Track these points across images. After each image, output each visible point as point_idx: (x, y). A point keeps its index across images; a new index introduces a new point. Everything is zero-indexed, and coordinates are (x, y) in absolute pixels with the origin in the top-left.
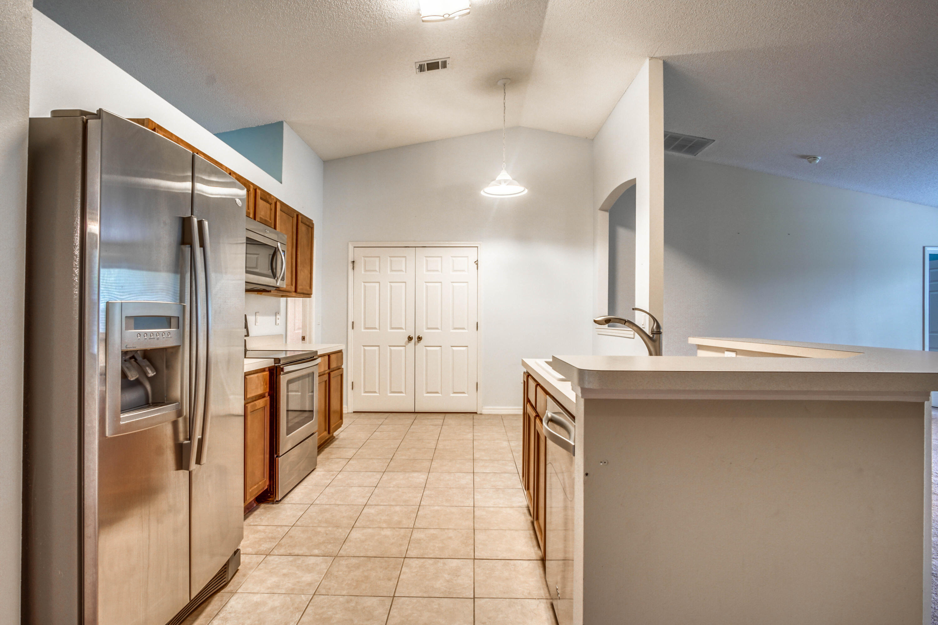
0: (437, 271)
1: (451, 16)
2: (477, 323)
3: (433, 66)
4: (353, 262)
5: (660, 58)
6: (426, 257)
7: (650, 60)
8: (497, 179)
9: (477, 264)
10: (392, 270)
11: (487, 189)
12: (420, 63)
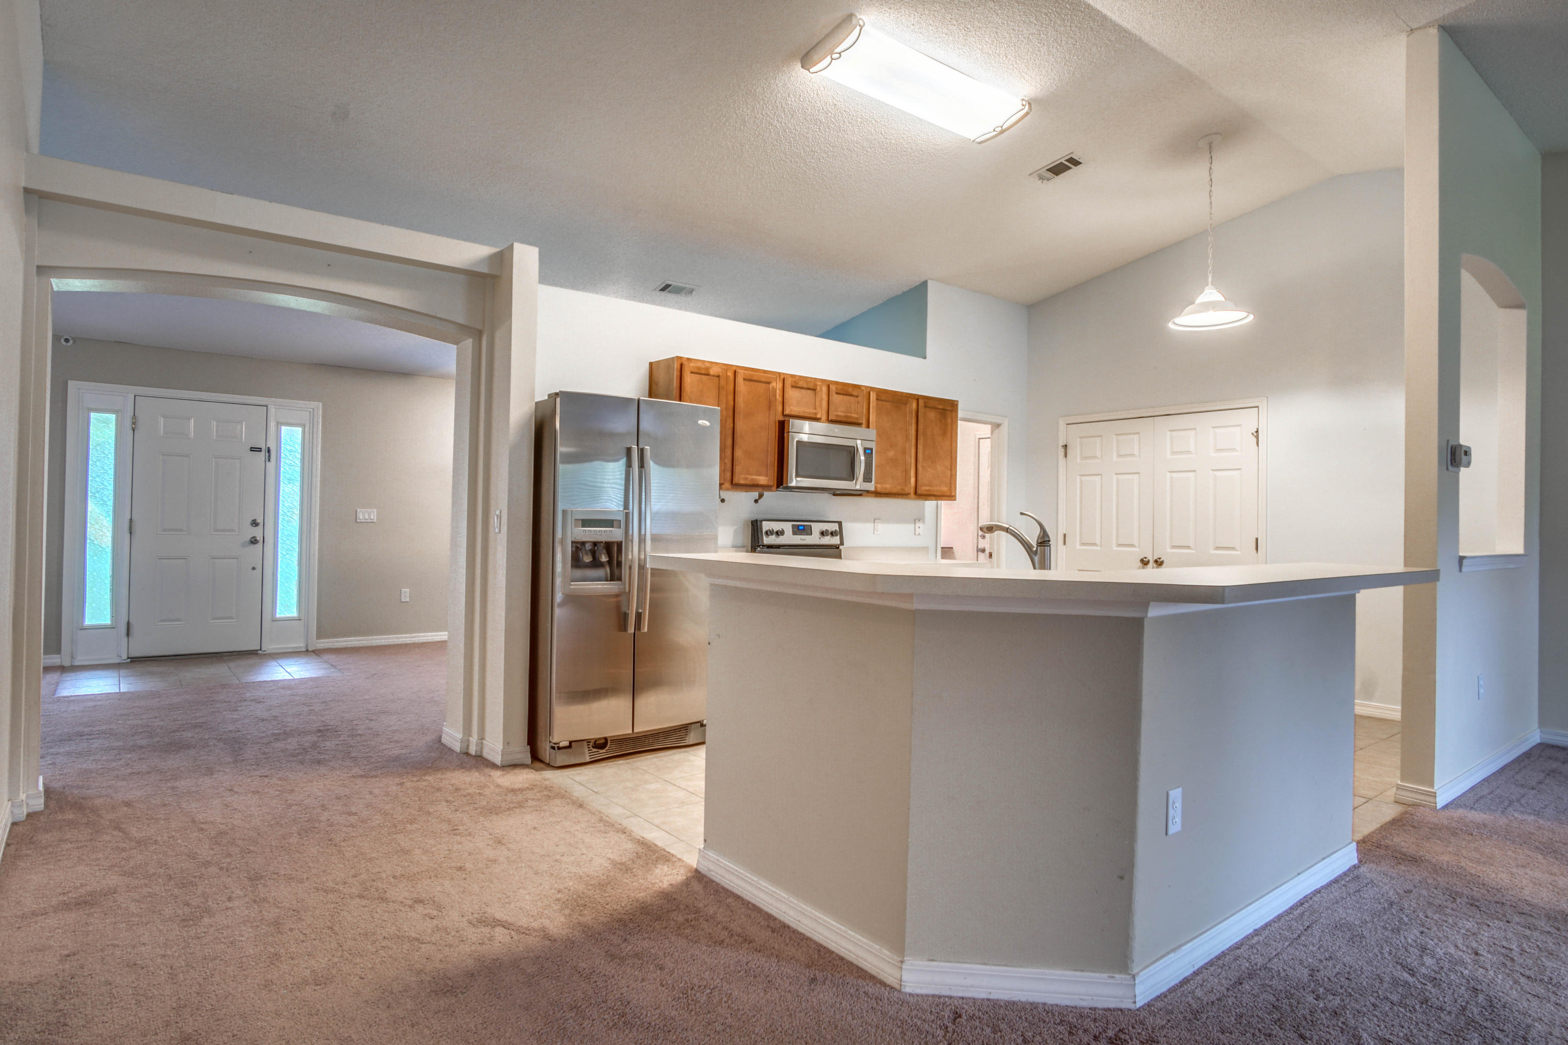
0: (1189, 452)
1: (1004, 127)
2: (1257, 539)
3: (1058, 170)
4: (1066, 446)
5: (1429, 25)
6: (1170, 431)
7: (1408, 36)
8: (1197, 302)
9: (1257, 437)
10: (1119, 456)
11: (1178, 320)
12: (1038, 173)
